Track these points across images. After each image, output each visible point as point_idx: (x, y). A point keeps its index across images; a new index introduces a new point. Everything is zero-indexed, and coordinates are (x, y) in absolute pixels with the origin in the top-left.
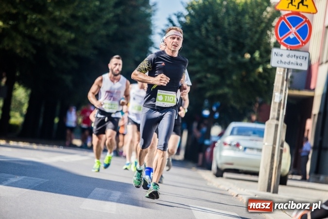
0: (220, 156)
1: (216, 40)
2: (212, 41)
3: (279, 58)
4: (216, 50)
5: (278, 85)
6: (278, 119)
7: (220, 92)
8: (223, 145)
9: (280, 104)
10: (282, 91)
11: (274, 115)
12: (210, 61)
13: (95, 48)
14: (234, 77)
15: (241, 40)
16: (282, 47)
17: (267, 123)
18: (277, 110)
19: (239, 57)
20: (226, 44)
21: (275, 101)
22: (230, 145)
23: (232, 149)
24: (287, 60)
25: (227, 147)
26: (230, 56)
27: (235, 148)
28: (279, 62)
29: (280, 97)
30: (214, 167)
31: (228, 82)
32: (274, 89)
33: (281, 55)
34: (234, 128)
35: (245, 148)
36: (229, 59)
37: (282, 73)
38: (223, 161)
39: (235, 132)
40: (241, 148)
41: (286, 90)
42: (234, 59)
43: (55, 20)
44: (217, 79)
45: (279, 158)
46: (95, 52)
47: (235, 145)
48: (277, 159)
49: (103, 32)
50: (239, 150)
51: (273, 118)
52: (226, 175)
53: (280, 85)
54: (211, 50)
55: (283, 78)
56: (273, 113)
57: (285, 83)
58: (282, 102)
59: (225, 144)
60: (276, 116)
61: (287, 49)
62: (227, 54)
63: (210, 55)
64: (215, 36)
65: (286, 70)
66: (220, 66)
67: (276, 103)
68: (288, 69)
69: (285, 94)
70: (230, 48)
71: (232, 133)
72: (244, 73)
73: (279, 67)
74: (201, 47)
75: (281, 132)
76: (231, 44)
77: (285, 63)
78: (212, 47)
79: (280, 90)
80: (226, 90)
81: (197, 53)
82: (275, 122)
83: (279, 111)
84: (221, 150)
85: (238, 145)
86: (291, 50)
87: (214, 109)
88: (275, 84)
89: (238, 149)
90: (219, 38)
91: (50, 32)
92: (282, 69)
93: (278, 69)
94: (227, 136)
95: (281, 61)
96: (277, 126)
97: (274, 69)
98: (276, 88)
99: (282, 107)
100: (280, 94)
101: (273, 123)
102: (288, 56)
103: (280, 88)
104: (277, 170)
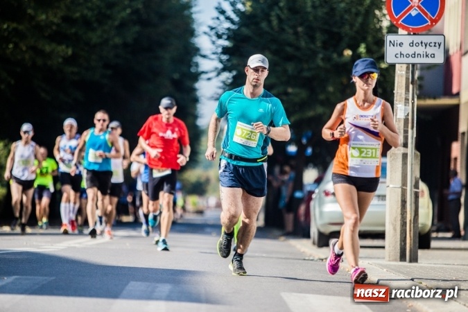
0: (321, 213)
1: (296, 33)
2: (289, 36)
3: (398, 50)
4: (298, 48)
5: (399, 91)
6: (405, 145)
7: (311, 114)
8: (323, 195)
9: (406, 121)
10: (407, 99)
12: (290, 68)
14: (331, 89)
15: (335, 30)
16: (401, 31)
17: (389, 153)
18: (402, 131)
19: (335, 56)
20: (312, 39)
21: (398, 117)
24: (411, 50)
25: (330, 198)
26: (321, 56)
28: (399, 56)
29: (405, 110)
30: (314, 231)
31: (322, 97)
32: (395, 99)
33: (401, 45)
36: (320, 63)
37: (404, 73)
38: (327, 220)
41: (413, 99)
42: (327, 59)
43: (39, 28)
44: (303, 94)
45: (413, 205)
46: (109, 72)
48: (411, 208)
49: (117, 40)
53: (404, 91)
54: (288, 49)
55: (407, 79)
57: (411, 86)
58: (410, 117)
59: (327, 194)
60: (402, 140)
61: (409, 34)
62: (315, 53)
63: (289, 58)
64: (294, 27)
65: (411, 66)
66: (306, 74)
67: (399, 119)
68: (413, 65)
69: (413, 103)
70: (319, 44)
72: (345, 81)
73: (399, 63)
74: (274, 47)
75: (412, 164)
76: (319, 37)
77: (408, 56)
78: (290, 45)
79: (404, 99)
80: (320, 110)
82: (401, 150)
83: (406, 132)
84: (321, 204)
86: (414, 34)
87: (304, 141)
88: (395, 92)
90: (300, 29)
91: (33, 48)
92: (405, 66)
93: (398, 66)
94: (327, 182)
95: (401, 54)
96: (405, 156)
97: (393, 66)
98: (398, 97)
99: (410, 125)
100: (405, 105)
101: (399, 152)
102: (412, 44)
103: (403, 96)
104: (412, 225)
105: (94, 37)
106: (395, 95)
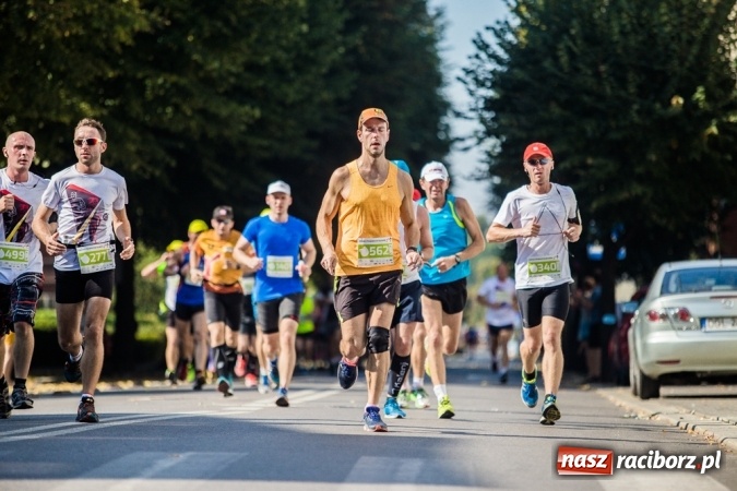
0: (645, 346)
1: (597, 74)
4: (601, 98)
7: (623, 195)
8: (648, 317)
12: (590, 127)
13: (312, 135)
14: (652, 157)
15: (657, 67)
19: (658, 106)
20: (622, 82)
22: (664, 317)
25: (659, 323)
26: (636, 107)
27: (680, 324)
30: (634, 374)
31: (639, 170)
34: (668, 275)
35: (702, 320)
36: (635, 118)
38: (654, 357)
39: (673, 287)
40: (692, 320)
42: (646, 112)
43: (208, 82)
44: (611, 166)
46: (315, 144)
47: (676, 316)
49: (326, 96)
50: (689, 329)
52: (664, 391)
54: (586, 99)
59: (653, 317)
62: (626, 104)
63: (587, 113)
64: (594, 66)
66: (615, 136)
70: (632, 90)
71: (665, 291)
72: (674, 145)
74: (563, 97)
76: (633, 78)
78: (589, 93)
80: (636, 189)
81: (556, 110)
84: (645, 332)
85: (684, 315)
87: (614, 238)
89: (685, 325)
90: (603, 68)
91: (203, 112)
94: (654, 299)
105: (292, 93)
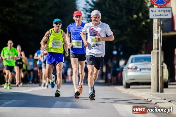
0: (127, 76)
1: (116, 9)
2: (113, 10)
3: (154, 13)
4: (116, 15)
5: (155, 29)
6: (158, 49)
7: (122, 39)
8: (127, 69)
10: (158, 32)
11: (155, 47)
12: (114, 22)
14: (129, 30)
15: (130, 8)
16: (155, 6)
17: (152, 52)
18: (157, 44)
19: (130, 17)
20: (122, 11)
21: (155, 38)
22: (131, 68)
23: (133, 71)
24: (159, 13)
25: (130, 70)
26: (125, 17)
27: (135, 70)
28: (155, 16)
29: (158, 36)
30: (124, 83)
31: (126, 33)
32: (154, 32)
33: (155, 11)
34: (132, 59)
35: (141, 69)
36: (125, 20)
37: (157, 22)
38: (129, 78)
39: (134, 61)
40: (138, 69)
41: (160, 32)
42: (127, 19)
43: (20, 10)
44: (119, 32)
46: (46, 26)
47: (134, 68)
48: (161, 72)
50: (138, 71)
51: (155, 49)
52: (131, 87)
53: (157, 29)
54: (113, 15)
55: (158, 24)
56: (155, 46)
57: (159, 27)
58: (159, 39)
59: (129, 68)
60: (157, 47)
61: (158, 7)
62: (123, 17)
63: (113, 19)
64: (115, 7)
65: (159, 19)
66: (120, 24)
67: (155, 39)
68: (160, 19)
70: (124, 13)
71: (132, 62)
72: (134, 26)
73: (155, 18)
74: (107, 15)
75: (160, 56)
76: (124, 11)
77: (158, 15)
79: (157, 32)
80: (125, 38)
81: (105, 18)
82: (157, 51)
83: (158, 44)
84: (127, 72)
85: (136, 68)
86: (160, 7)
87: (120, 50)
88: (153, 29)
89: (136, 71)
91: (18, 18)
92: (157, 20)
93: (154, 20)
94: (129, 64)
96: (158, 53)
97: (152, 20)
98: (155, 31)
99: (159, 42)
100: (157, 34)
101: (155, 52)
102: (159, 11)
103: (157, 31)
104: (161, 79)
105: (40, 13)
106: (154, 30)
